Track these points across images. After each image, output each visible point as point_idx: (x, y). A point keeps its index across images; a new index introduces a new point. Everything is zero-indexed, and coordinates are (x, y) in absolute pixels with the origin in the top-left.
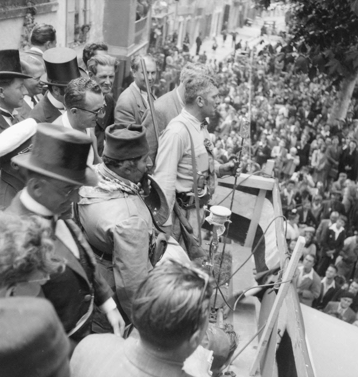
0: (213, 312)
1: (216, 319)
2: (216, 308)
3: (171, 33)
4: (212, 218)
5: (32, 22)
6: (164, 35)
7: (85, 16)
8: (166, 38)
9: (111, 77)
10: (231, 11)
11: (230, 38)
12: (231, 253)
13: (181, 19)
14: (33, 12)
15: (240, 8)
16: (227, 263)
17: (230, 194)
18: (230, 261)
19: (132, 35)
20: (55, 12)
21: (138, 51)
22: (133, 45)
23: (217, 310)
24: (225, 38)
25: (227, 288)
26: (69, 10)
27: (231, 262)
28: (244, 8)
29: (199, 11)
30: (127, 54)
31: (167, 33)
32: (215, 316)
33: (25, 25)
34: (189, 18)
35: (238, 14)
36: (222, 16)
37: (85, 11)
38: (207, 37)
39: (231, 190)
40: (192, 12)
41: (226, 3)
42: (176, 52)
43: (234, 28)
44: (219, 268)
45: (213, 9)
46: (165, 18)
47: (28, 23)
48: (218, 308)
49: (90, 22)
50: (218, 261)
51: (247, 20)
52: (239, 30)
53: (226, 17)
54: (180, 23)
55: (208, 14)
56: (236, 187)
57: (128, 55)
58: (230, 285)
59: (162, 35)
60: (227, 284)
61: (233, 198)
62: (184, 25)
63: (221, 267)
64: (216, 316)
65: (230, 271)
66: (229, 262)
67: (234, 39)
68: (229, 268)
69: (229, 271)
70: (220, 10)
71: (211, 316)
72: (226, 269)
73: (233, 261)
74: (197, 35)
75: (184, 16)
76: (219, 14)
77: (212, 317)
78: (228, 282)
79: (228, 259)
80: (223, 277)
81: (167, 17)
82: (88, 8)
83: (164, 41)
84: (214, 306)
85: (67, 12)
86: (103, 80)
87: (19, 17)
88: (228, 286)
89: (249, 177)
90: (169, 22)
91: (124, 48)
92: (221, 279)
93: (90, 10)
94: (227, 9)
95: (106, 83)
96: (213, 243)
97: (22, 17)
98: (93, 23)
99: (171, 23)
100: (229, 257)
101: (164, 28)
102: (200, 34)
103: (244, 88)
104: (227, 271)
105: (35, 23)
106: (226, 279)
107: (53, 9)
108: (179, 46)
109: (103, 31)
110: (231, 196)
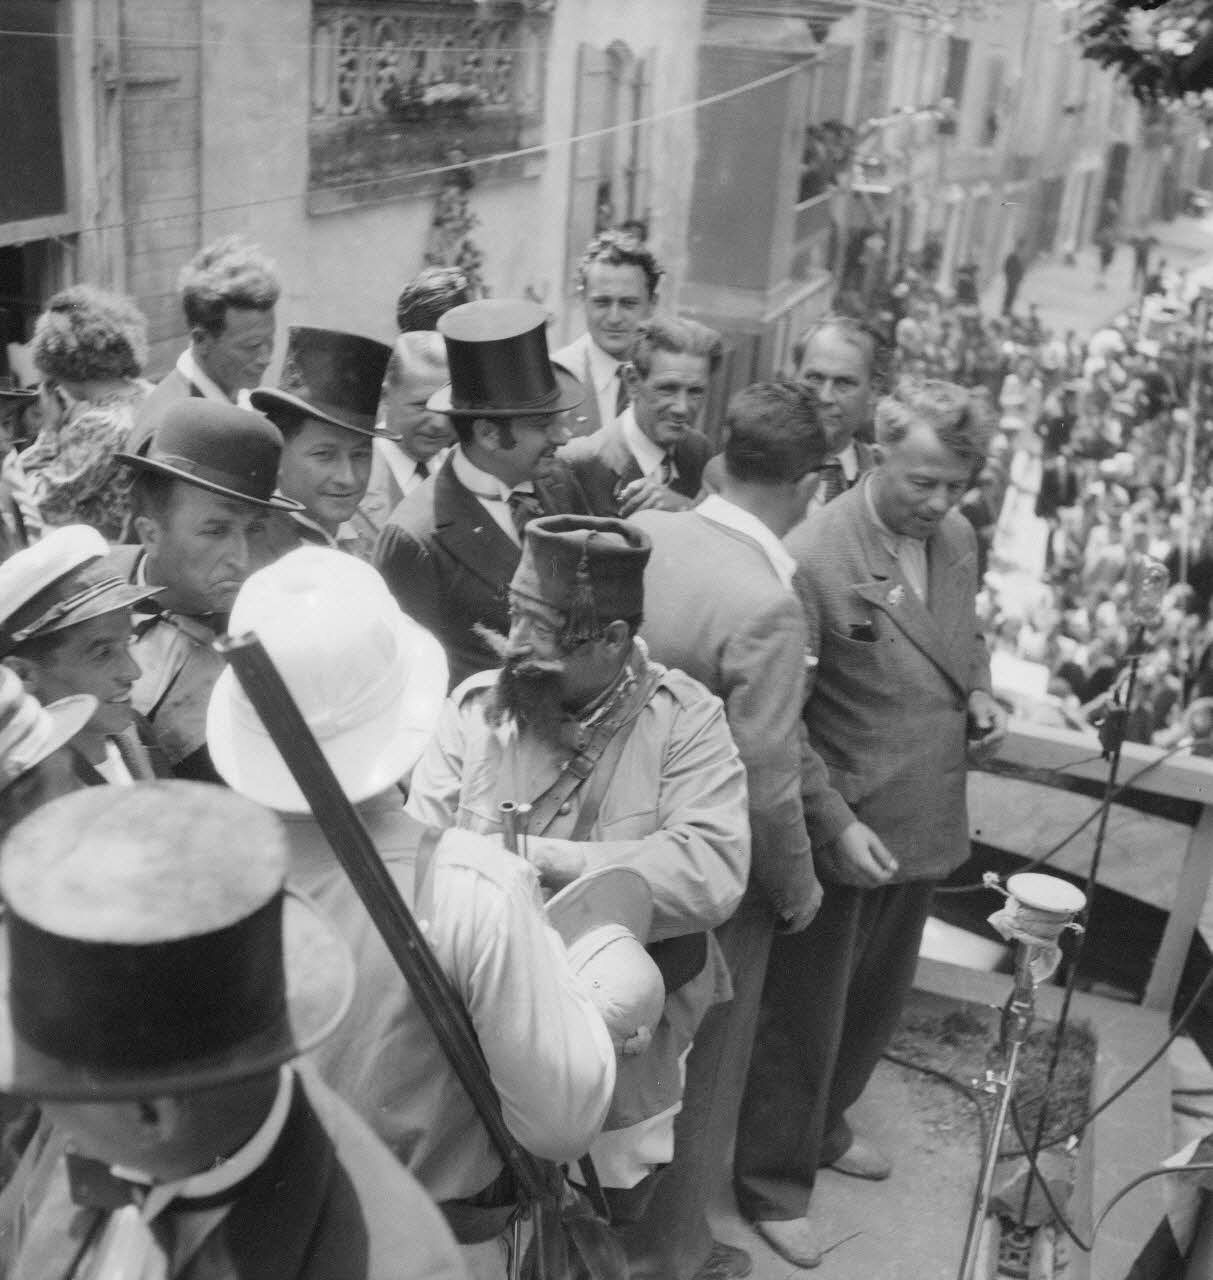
0: (1019, 1238)
1: (1026, 1264)
2: (1030, 1223)
3: (916, 244)
4: (1017, 918)
5: (463, 212)
6: (894, 249)
7: (631, 188)
8: (900, 260)
9: (693, 390)
10: (1131, 163)
11: (1125, 258)
12: (1091, 1028)
13: (956, 194)
14: (465, 181)
15: (1167, 153)
16: (1075, 1063)
17: (1091, 820)
18: (1090, 1056)
19: (784, 250)
20: (536, 179)
21: (801, 302)
22: (785, 283)
23: (1031, 1232)
24: (1107, 257)
25: (1075, 1152)
26: (581, 174)
27: (1093, 1062)
28: (1179, 152)
29: (1019, 166)
30: (763, 313)
31: (904, 242)
32: (1023, 1254)
33: (438, 223)
34: (984, 189)
35: (1156, 173)
36: (1098, 183)
37: (631, 175)
38: (1043, 255)
39: (1097, 804)
40: (996, 168)
41: (1116, 138)
42: (933, 308)
43: (1143, 222)
44: (1045, 1079)
45: (1068, 158)
46: (900, 193)
47: (448, 215)
48: (1037, 1224)
49: (648, 210)
50: (1045, 1053)
51: (1190, 195)
52: (1159, 230)
53: (1114, 186)
54: (949, 208)
55: (1049, 174)
56: (1115, 792)
57: (769, 317)
58: (1084, 1142)
59: (886, 249)
60: (1073, 1140)
61: (1100, 838)
62: (963, 212)
63: (1050, 1076)
64: (1029, 1255)
65: (1088, 1094)
66: (1084, 1058)
67: (1141, 260)
68: (1085, 1082)
69: (1082, 1093)
70: (1092, 162)
71: (1008, 1251)
72: (1075, 1085)
73: (1099, 1058)
74: (1007, 247)
75: (967, 183)
76: (1089, 177)
77: (1014, 1256)
78: (1079, 1132)
79: (1081, 1048)
80: (1061, 1112)
81: (907, 189)
82: (642, 165)
83: (893, 268)
84: (1023, 1218)
85: (574, 180)
86: (664, 401)
87: (420, 198)
88: (1077, 1145)
89: (1164, 758)
90: (914, 205)
91: (754, 293)
92: (1052, 1120)
93: (648, 171)
94: (1118, 156)
95: (675, 409)
96: (1016, 1003)
97: (432, 196)
98: (657, 213)
99: (922, 209)
100: (1086, 1042)
101: (896, 225)
102: (1021, 243)
103: (1170, 427)
104: (1075, 1094)
105: (468, 215)
106: (1070, 1123)
107: (529, 172)
108: (944, 285)
109: (690, 236)
110: (1095, 826)
